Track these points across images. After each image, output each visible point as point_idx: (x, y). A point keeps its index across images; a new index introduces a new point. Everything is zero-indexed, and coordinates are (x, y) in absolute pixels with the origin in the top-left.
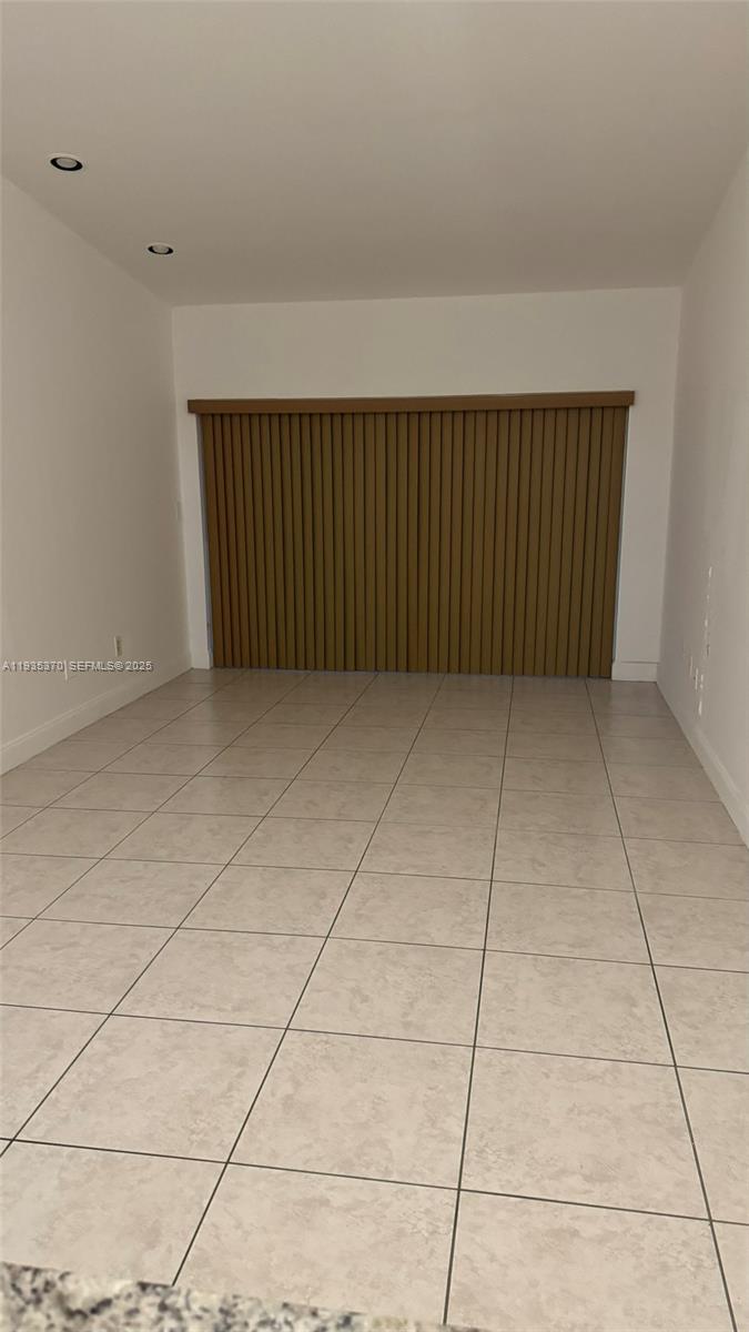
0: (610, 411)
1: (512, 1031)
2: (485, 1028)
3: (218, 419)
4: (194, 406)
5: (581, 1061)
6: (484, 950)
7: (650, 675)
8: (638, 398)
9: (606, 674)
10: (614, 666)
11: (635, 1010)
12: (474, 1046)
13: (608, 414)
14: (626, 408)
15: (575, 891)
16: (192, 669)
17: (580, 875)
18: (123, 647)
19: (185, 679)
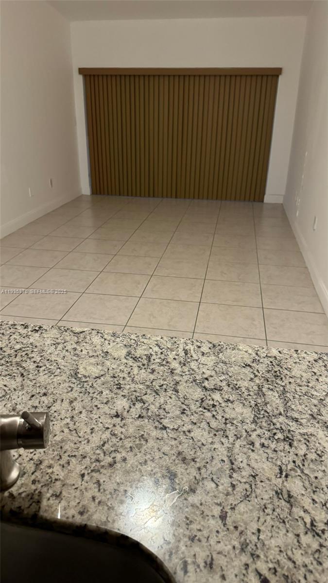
0: (270, 77)
1: (208, 328)
2: (198, 327)
3: (92, 78)
4: (81, 71)
5: (232, 338)
6: (200, 302)
7: (280, 200)
8: (284, 71)
9: (261, 200)
10: (266, 197)
11: (254, 322)
12: (194, 332)
13: (270, 78)
14: (278, 76)
15: (236, 283)
16: (83, 195)
17: (240, 278)
18: (53, 184)
19: (79, 199)
